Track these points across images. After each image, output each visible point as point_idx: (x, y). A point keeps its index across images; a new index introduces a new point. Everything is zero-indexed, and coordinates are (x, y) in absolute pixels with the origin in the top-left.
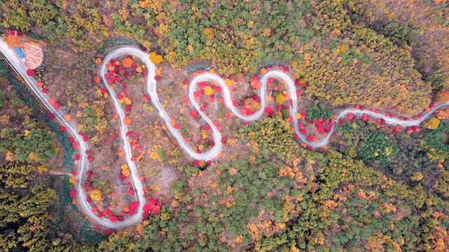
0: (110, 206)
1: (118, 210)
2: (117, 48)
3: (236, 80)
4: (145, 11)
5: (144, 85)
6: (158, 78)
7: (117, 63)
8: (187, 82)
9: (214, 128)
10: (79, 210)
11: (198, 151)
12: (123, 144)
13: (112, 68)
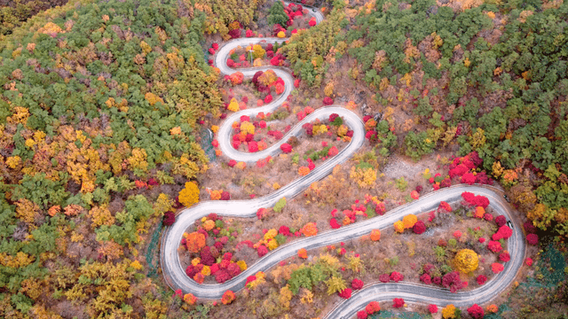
0: (481, 241)
1: (486, 229)
2: (165, 267)
3: (231, 97)
4: (102, 186)
5: (237, 220)
6: (226, 197)
7: (196, 262)
8: (232, 164)
9: (309, 119)
10: (505, 300)
11: (350, 134)
12: (355, 235)
13: (206, 270)
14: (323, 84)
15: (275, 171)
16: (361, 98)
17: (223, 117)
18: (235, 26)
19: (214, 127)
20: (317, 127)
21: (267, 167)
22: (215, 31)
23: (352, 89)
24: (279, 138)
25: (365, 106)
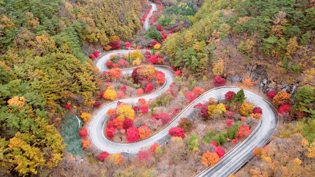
3: (107, 87)
9: (201, 100)
11: (258, 111)
14: (210, 65)
15: (164, 163)
16: (259, 74)
17: (97, 106)
18: (115, 38)
19: (84, 115)
20: (212, 106)
21: (153, 159)
22: (97, 40)
23: (246, 66)
24: (166, 121)
25: (265, 82)
